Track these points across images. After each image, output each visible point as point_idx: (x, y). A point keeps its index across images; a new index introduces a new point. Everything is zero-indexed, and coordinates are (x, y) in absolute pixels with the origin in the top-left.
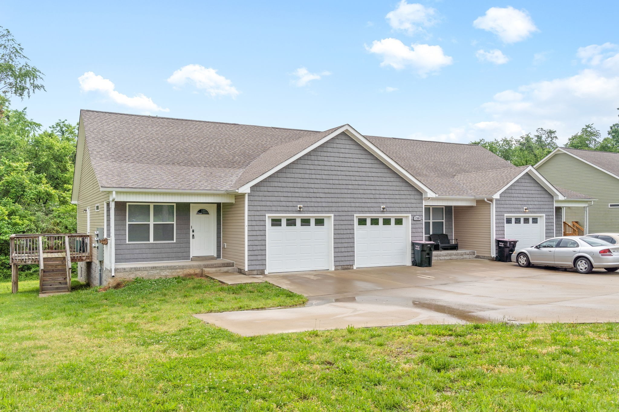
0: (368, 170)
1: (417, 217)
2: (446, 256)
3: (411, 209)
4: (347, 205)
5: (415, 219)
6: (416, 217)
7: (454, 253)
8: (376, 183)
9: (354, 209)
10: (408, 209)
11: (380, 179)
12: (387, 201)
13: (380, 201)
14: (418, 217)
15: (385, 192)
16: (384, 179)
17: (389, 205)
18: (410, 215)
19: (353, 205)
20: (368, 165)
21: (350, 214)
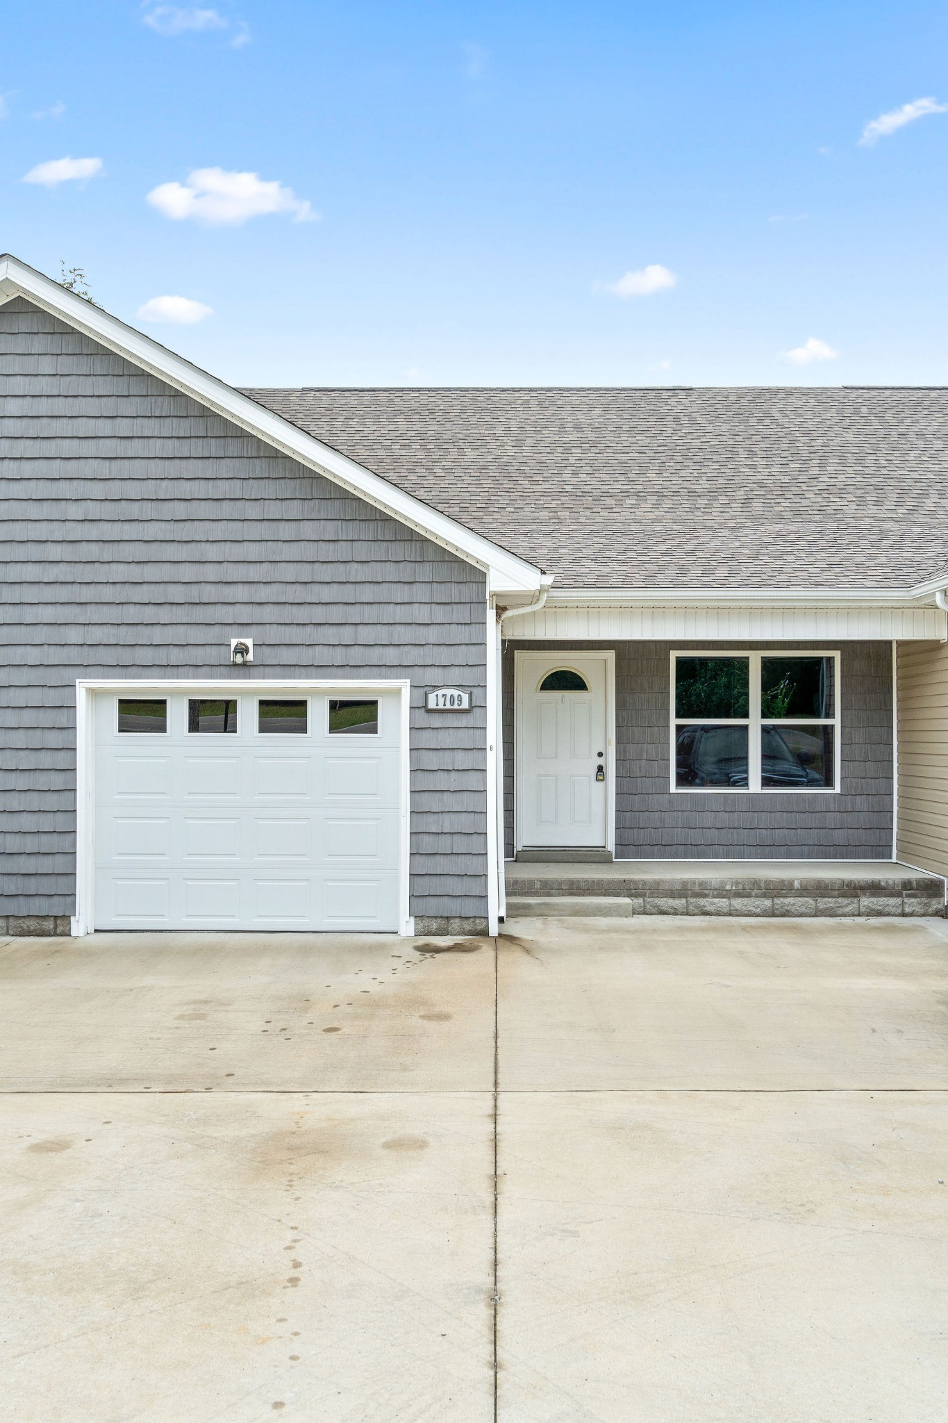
0: (155, 468)
1: (449, 692)
2: (738, 895)
3: (412, 656)
4: (40, 635)
5: (432, 705)
6: (440, 692)
7: (797, 885)
8: (199, 531)
9: (74, 655)
10: (391, 656)
11: (226, 510)
12: (268, 614)
13: (228, 614)
14: (456, 693)
15: (253, 573)
16: (252, 511)
17: (274, 634)
18: (404, 685)
19: (74, 635)
20: (157, 448)
21: (54, 677)
